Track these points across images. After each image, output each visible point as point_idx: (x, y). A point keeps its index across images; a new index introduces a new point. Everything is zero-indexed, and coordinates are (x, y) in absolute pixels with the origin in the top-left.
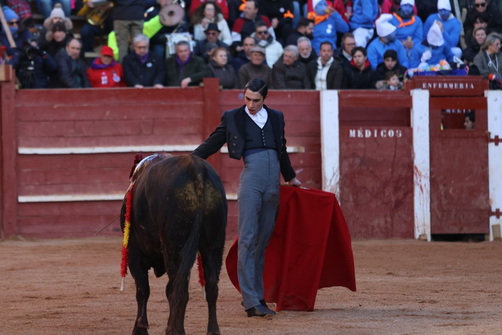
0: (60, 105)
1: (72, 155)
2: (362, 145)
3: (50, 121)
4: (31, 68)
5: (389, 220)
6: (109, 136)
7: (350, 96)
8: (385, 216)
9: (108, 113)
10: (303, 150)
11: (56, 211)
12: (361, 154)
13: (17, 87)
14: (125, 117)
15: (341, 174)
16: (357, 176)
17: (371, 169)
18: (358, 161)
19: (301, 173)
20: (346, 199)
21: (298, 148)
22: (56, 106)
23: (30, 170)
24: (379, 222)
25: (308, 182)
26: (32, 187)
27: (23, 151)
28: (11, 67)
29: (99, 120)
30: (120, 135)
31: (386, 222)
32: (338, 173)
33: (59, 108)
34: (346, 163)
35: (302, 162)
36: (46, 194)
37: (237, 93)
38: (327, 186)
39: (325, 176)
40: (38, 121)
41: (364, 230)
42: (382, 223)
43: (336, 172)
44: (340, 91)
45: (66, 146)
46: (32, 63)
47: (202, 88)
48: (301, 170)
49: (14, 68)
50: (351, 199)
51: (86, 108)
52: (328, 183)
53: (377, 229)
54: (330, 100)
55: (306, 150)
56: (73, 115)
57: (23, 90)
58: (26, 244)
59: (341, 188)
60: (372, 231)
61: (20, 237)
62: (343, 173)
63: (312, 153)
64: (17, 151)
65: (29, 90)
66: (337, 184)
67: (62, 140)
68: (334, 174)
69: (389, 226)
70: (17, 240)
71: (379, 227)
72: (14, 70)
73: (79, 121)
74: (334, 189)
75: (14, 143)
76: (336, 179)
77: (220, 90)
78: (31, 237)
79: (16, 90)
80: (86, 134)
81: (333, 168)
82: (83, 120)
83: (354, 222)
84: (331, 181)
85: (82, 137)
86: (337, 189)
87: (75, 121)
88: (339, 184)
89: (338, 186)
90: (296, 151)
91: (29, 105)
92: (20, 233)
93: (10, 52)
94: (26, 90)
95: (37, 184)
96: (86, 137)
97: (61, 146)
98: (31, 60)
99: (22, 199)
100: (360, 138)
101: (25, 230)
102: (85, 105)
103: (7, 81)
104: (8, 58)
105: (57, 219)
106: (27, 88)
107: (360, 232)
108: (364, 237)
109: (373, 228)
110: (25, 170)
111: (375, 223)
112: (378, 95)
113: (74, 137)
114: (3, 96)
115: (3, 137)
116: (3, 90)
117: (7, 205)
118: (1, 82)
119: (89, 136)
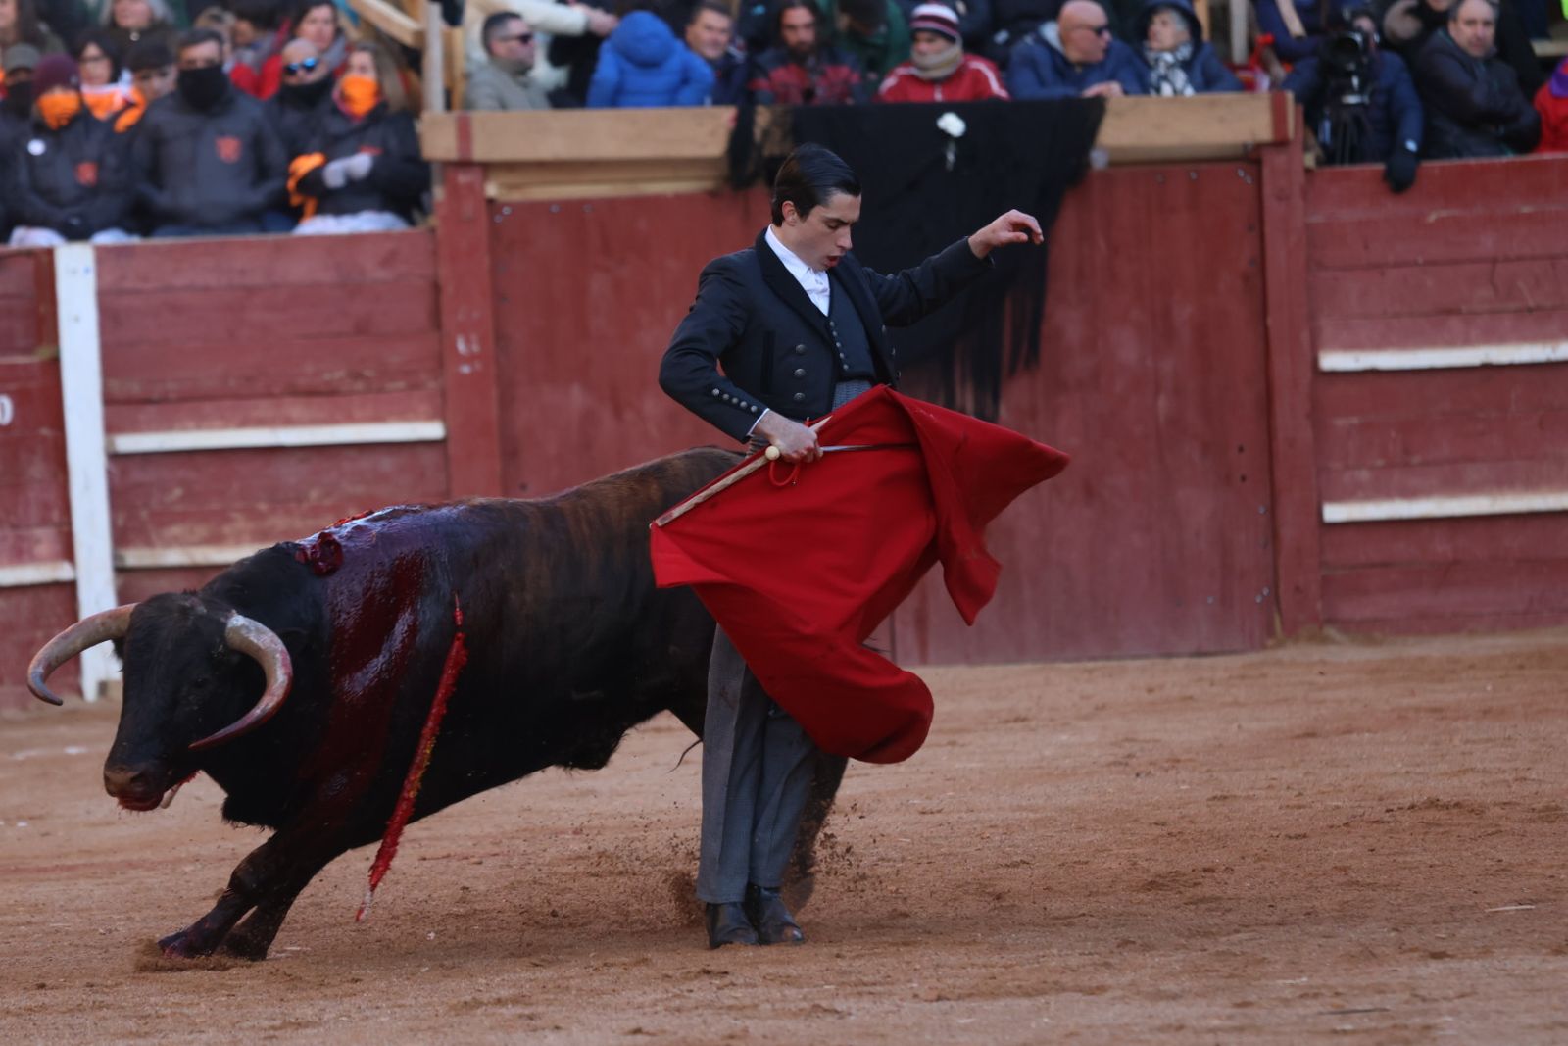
0: (1444, 213)
1: (1487, 367)
3: (1416, 263)
4: (1352, 100)
11: (1441, 547)
13: (1310, 160)
22: (1432, 217)
23: (1355, 420)
26: (1364, 475)
27: (1333, 360)
28: (1290, 96)
33: (1441, 221)
36: (1409, 493)
40: (1379, 267)
45: (1466, 341)
46: (1356, 81)
49: (1298, 99)
51: (1529, 217)
56: (1487, 243)
57: (1328, 170)
58: (1350, 654)
61: (1331, 631)
64: (1315, 361)
65: (1347, 168)
67: (1455, 322)
70: (1325, 641)
72: (1301, 108)
73: (1507, 259)
75: (1305, 336)
78: (1365, 631)
79: (1308, 171)
80: (1531, 303)
82: (1520, 258)
85: (1518, 312)
87: (1494, 261)
91: (1347, 215)
92: (1331, 621)
93: (1286, 51)
94: (1338, 168)
95: (1380, 462)
96: (1530, 310)
97: (1451, 342)
98: (1349, 74)
99: (1334, 512)
101: (1347, 610)
102: (1526, 209)
103: (1280, 143)
104: (1280, 71)
105: (1446, 574)
106: (1342, 162)
110: (1340, 422)
113: (1493, 312)
114: (1268, 190)
115: (1270, 321)
116: (1266, 171)
117: (1287, 533)
118: (1259, 147)
119: (1538, 308)
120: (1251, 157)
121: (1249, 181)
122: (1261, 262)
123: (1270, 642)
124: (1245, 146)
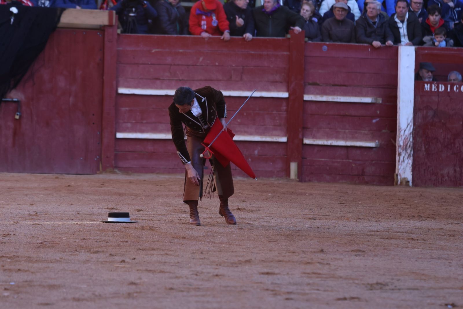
0: (157, 50)
1: (167, 96)
2: (435, 99)
3: (148, 64)
4: (132, 15)
5: (458, 169)
6: (201, 80)
7: (426, 51)
8: (455, 165)
9: (201, 59)
10: (380, 101)
11: (150, 147)
12: (434, 107)
13: (119, 31)
14: (217, 64)
15: (414, 125)
16: (429, 127)
17: (443, 121)
18: (431, 113)
19: (377, 122)
20: (419, 148)
21: (376, 99)
22: (154, 51)
23: (127, 109)
24: (448, 171)
25: (384, 131)
26: (129, 125)
27: (122, 91)
28: (114, 12)
29: (193, 65)
30: (211, 80)
31: (455, 171)
32: (411, 124)
33: (156, 52)
34: (420, 115)
35: (378, 112)
36: (142, 131)
37: (321, 46)
38: (401, 136)
39: (399, 126)
40: (137, 64)
41: (433, 178)
42: (452, 172)
43: (410, 123)
44: (417, 47)
45: (161, 88)
46: (134, 9)
47: (289, 39)
48: (378, 119)
49: (117, 13)
50: (423, 149)
51: (181, 53)
52: (402, 133)
53: (447, 178)
54: (408, 55)
55: (382, 101)
56: (169, 60)
58: (121, 177)
59: (414, 138)
60: (441, 179)
61: (116, 170)
62: (416, 124)
63: (388, 104)
64: (117, 90)
65: (130, 34)
66: (410, 134)
67: (158, 82)
68: (408, 124)
69: (458, 175)
70: (114, 173)
71: (448, 176)
72: (117, 16)
73: (175, 65)
74: (408, 138)
75: (114, 83)
76: (409, 130)
77: (306, 42)
78: (126, 171)
79: (118, 34)
80: (181, 78)
81: (408, 119)
82: (178, 65)
83: (425, 170)
84: (405, 131)
85: (176, 80)
86: (410, 138)
87: (171, 65)
88: (412, 135)
89: (411, 135)
90: (374, 101)
91: (129, 48)
92: (116, 167)
94: (127, 34)
95: (134, 122)
96: (180, 80)
97: (157, 88)
98: (132, 8)
99: (119, 135)
100: (434, 92)
101: (121, 164)
102: (181, 51)
103: (110, 26)
105: (151, 156)
106: (128, 33)
107: (430, 180)
108: (434, 184)
109: (443, 176)
110: (123, 109)
111: (445, 171)
112: (453, 52)
113: (169, 80)
114: (106, 39)
115: (104, 78)
116: (106, 33)
117: (105, 141)
118: (105, 26)
119: (182, 80)
120: (102, 29)
121: (101, 36)
122: (103, 59)
123: (98, 172)
124: (100, 26)
